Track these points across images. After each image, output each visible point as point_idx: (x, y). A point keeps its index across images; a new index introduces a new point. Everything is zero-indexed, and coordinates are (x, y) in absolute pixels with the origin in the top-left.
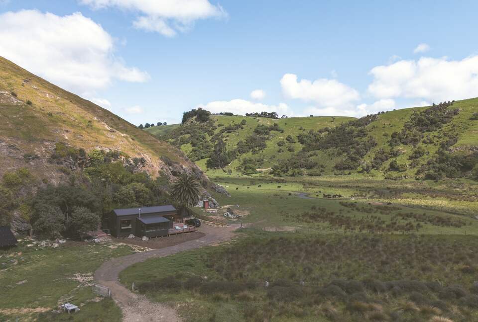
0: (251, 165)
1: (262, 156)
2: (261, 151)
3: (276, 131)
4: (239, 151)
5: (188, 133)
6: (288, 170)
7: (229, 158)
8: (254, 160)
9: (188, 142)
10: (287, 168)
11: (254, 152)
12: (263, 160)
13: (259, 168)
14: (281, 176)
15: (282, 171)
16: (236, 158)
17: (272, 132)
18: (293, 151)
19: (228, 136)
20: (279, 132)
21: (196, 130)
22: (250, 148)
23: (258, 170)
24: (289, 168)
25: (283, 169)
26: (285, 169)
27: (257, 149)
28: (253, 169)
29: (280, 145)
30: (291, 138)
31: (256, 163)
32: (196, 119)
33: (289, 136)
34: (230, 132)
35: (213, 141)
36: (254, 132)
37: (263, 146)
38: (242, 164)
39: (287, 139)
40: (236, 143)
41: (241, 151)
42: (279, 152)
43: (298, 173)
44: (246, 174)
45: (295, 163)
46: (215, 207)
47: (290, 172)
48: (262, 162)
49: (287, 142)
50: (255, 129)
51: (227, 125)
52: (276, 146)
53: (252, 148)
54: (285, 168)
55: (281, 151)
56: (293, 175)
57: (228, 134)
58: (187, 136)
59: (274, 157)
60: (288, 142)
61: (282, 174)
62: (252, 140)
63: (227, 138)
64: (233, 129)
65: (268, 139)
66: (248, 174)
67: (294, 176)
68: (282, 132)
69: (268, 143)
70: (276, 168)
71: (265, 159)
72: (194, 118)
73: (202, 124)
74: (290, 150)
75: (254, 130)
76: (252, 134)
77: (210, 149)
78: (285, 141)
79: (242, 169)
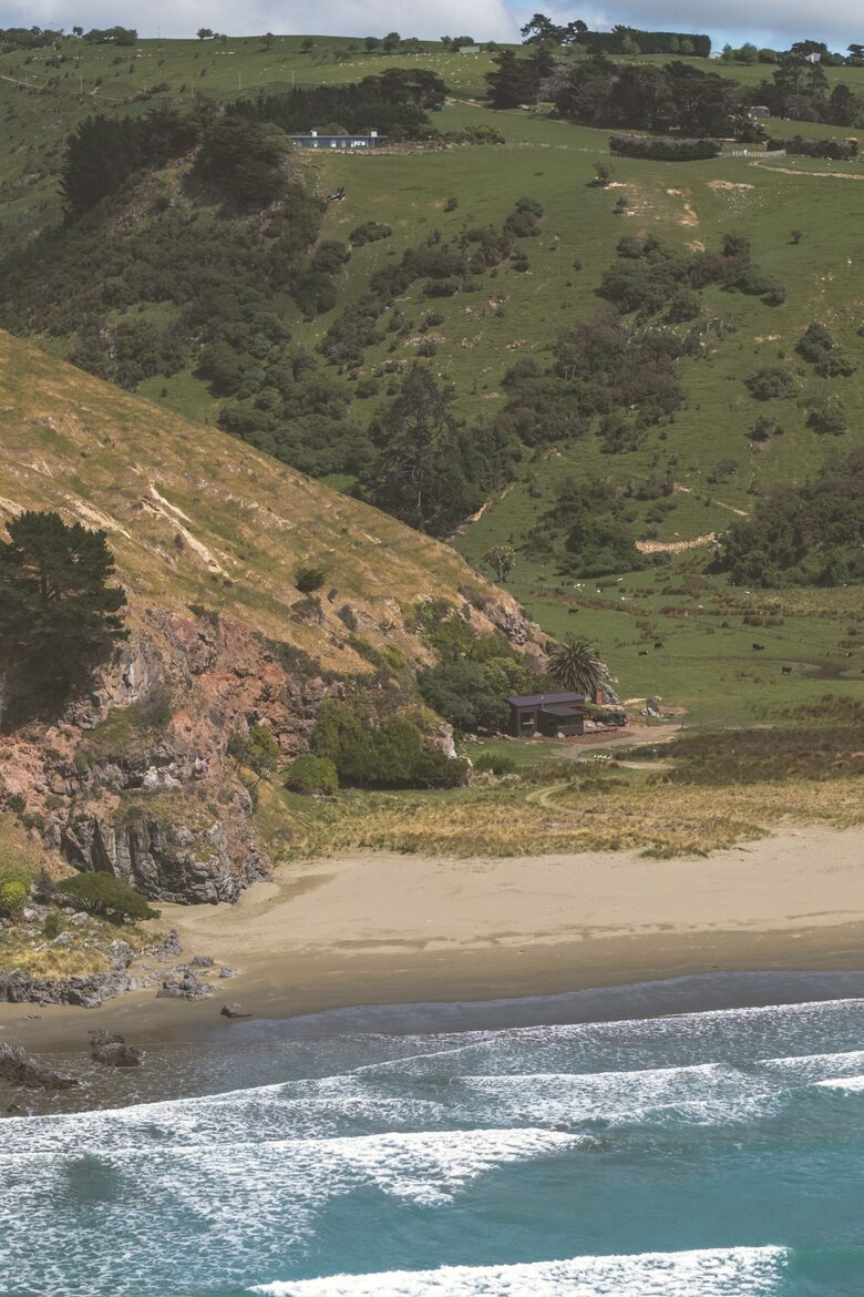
0: (603, 520)
1: (663, 463)
2: (654, 431)
3: (739, 294)
4: (521, 429)
5: (160, 295)
6: (801, 553)
7: (470, 478)
8: (621, 490)
9: (173, 363)
10: (797, 541)
11: (616, 439)
12: (667, 491)
13: (652, 536)
14: (766, 585)
15: (773, 556)
16: (511, 478)
17: (711, 300)
18: (837, 430)
19: (433, 322)
20: (754, 300)
21: (211, 272)
22: (585, 412)
23: (648, 548)
24: (807, 539)
25: (780, 543)
26: (786, 543)
27: (629, 416)
28: (624, 547)
29: (761, 395)
30: (827, 346)
31: (632, 505)
32: (189, 185)
33: (814, 327)
34: (447, 292)
35: (345, 356)
36: (600, 293)
37: (663, 402)
38: (552, 514)
39: (801, 350)
40: (494, 372)
41: (540, 435)
42: (759, 435)
43: (851, 566)
44: (585, 576)
45: (836, 517)
46: (613, 702)
47: (814, 565)
48: (662, 500)
49: (801, 373)
50: (608, 278)
51: (408, 237)
52: (742, 398)
53: (602, 409)
54: (789, 539)
55: (769, 431)
56: (825, 580)
57: (430, 308)
58: (161, 316)
59: (730, 471)
60: (809, 367)
61: (772, 571)
62: (594, 352)
63: (434, 336)
64: (460, 271)
65: (690, 348)
66: (596, 574)
67: (832, 584)
68: (774, 301)
69: (691, 376)
70: (740, 538)
71: (683, 482)
72: (172, 175)
73: (242, 224)
74: (818, 424)
75: (598, 283)
76: (590, 310)
77: (336, 415)
78: (792, 360)
79: (559, 546)
